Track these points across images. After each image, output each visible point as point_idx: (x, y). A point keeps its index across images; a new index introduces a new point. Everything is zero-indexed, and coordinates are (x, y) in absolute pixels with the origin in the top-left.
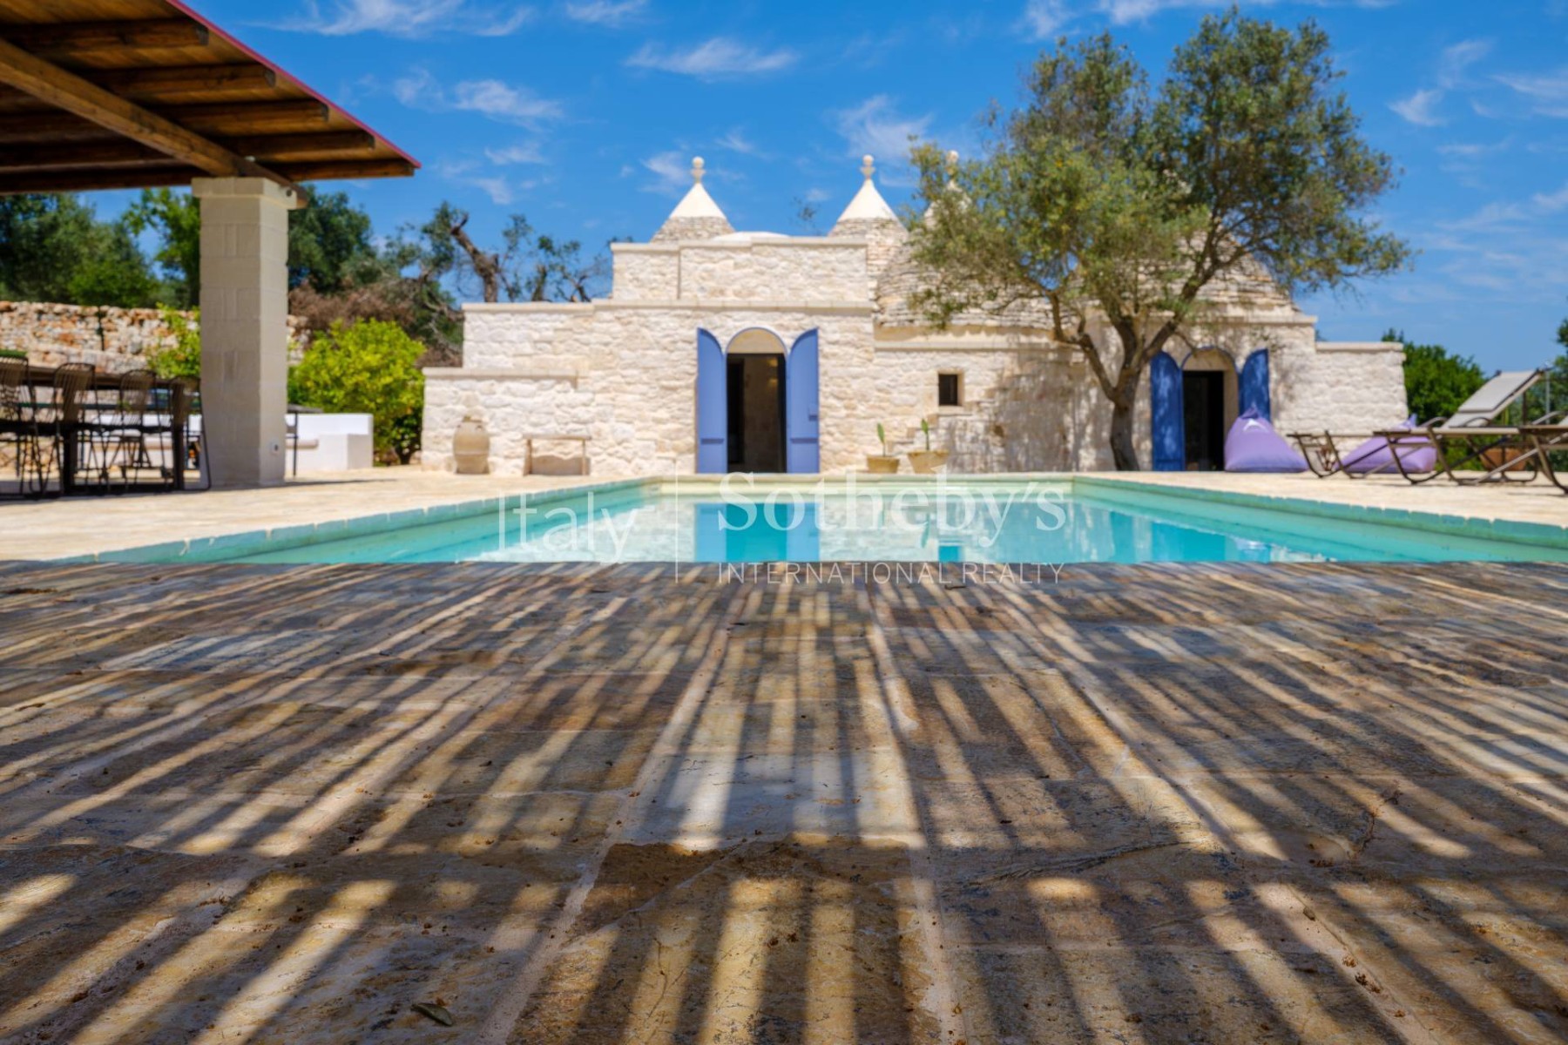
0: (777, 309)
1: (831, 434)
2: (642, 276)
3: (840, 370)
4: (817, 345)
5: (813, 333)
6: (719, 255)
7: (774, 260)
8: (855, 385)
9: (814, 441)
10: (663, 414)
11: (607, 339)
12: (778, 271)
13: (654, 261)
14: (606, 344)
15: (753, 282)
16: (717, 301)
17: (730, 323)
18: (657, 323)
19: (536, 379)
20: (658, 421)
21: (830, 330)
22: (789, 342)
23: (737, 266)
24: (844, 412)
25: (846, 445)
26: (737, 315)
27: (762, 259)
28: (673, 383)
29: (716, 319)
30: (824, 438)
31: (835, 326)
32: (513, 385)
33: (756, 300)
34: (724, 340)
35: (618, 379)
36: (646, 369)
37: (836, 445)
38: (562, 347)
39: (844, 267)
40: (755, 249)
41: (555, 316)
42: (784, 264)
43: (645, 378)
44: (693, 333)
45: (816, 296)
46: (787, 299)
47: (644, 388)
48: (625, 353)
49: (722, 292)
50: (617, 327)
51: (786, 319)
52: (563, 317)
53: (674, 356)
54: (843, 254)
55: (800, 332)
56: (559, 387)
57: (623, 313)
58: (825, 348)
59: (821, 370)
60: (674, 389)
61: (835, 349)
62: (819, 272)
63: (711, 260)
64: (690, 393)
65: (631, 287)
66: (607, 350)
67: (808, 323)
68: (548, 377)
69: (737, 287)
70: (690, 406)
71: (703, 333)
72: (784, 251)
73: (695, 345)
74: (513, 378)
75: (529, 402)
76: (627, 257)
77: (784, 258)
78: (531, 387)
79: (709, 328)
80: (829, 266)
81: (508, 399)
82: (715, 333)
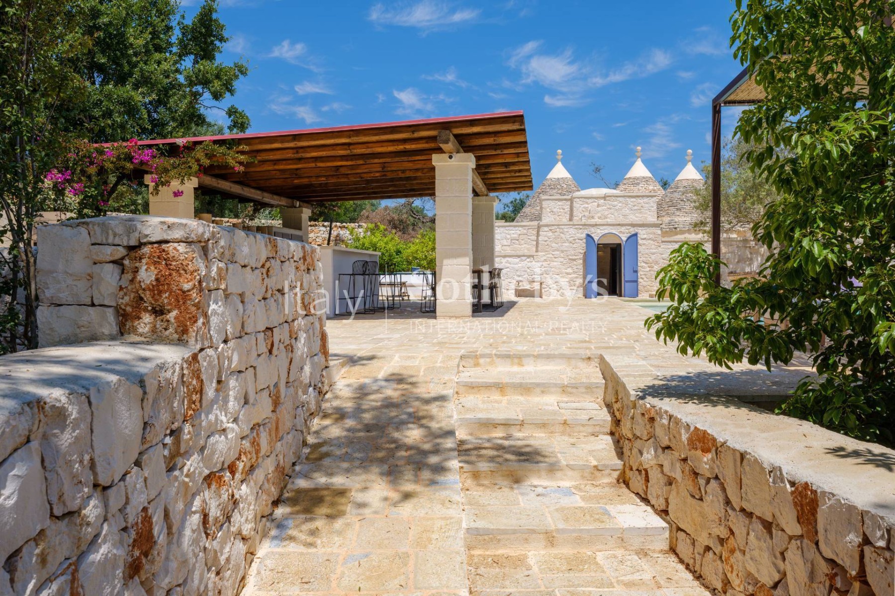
0: (619, 225)
1: (643, 279)
2: (554, 210)
3: (647, 251)
4: (637, 240)
5: (636, 235)
6: (590, 201)
7: (616, 203)
8: (653, 257)
9: (636, 281)
10: (570, 270)
11: (546, 239)
12: (617, 208)
13: (560, 203)
14: (546, 241)
15: (606, 213)
16: (592, 221)
17: (599, 231)
18: (567, 232)
19: (519, 256)
20: (568, 274)
21: (642, 233)
22: (624, 239)
23: (598, 206)
24: (648, 269)
25: (649, 283)
26: (602, 228)
27: (610, 203)
28: (574, 257)
29: (593, 230)
30: (640, 280)
31: (644, 232)
32: (510, 259)
33: (609, 221)
34: (596, 238)
35: (551, 256)
36: (562, 251)
37: (645, 284)
38: (523, 242)
39: (647, 205)
40: (607, 198)
41: (517, 228)
42: (620, 204)
43: (562, 255)
44: (584, 236)
45: (634, 218)
46: (621, 220)
47: (562, 260)
48: (554, 245)
49: (593, 217)
50: (550, 234)
51: (623, 229)
52: (520, 229)
53: (574, 246)
54: (646, 200)
55: (629, 235)
56: (528, 260)
57: (553, 228)
58: (640, 242)
59: (639, 251)
60: (574, 260)
61: (644, 242)
62: (636, 208)
63: (587, 203)
64: (581, 261)
65: (549, 215)
66: (546, 243)
67: (633, 231)
68: (524, 256)
69: (599, 215)
70: (581, 267)
71: (588, 235)
72: (620, 199)
73: (585, 241)
74: (510, 256)
75: (516, 266)
76: (548, 202)
77: (620, 202)
78: (517, 260)
79: (589, 233)
80: (640, 205)
81: (508, 265)
82: (593, 235)
